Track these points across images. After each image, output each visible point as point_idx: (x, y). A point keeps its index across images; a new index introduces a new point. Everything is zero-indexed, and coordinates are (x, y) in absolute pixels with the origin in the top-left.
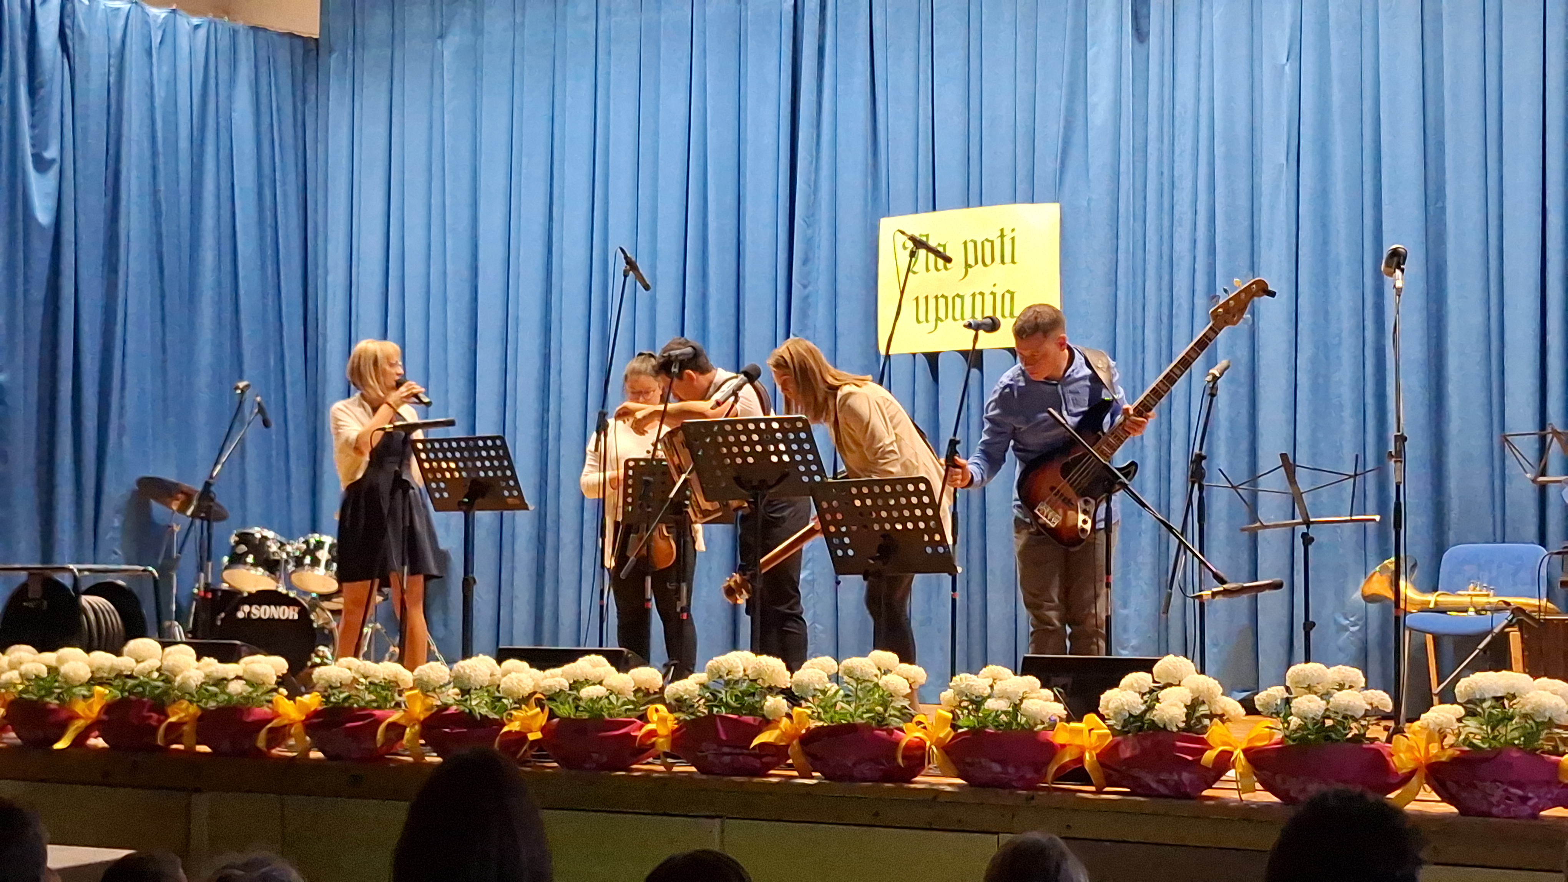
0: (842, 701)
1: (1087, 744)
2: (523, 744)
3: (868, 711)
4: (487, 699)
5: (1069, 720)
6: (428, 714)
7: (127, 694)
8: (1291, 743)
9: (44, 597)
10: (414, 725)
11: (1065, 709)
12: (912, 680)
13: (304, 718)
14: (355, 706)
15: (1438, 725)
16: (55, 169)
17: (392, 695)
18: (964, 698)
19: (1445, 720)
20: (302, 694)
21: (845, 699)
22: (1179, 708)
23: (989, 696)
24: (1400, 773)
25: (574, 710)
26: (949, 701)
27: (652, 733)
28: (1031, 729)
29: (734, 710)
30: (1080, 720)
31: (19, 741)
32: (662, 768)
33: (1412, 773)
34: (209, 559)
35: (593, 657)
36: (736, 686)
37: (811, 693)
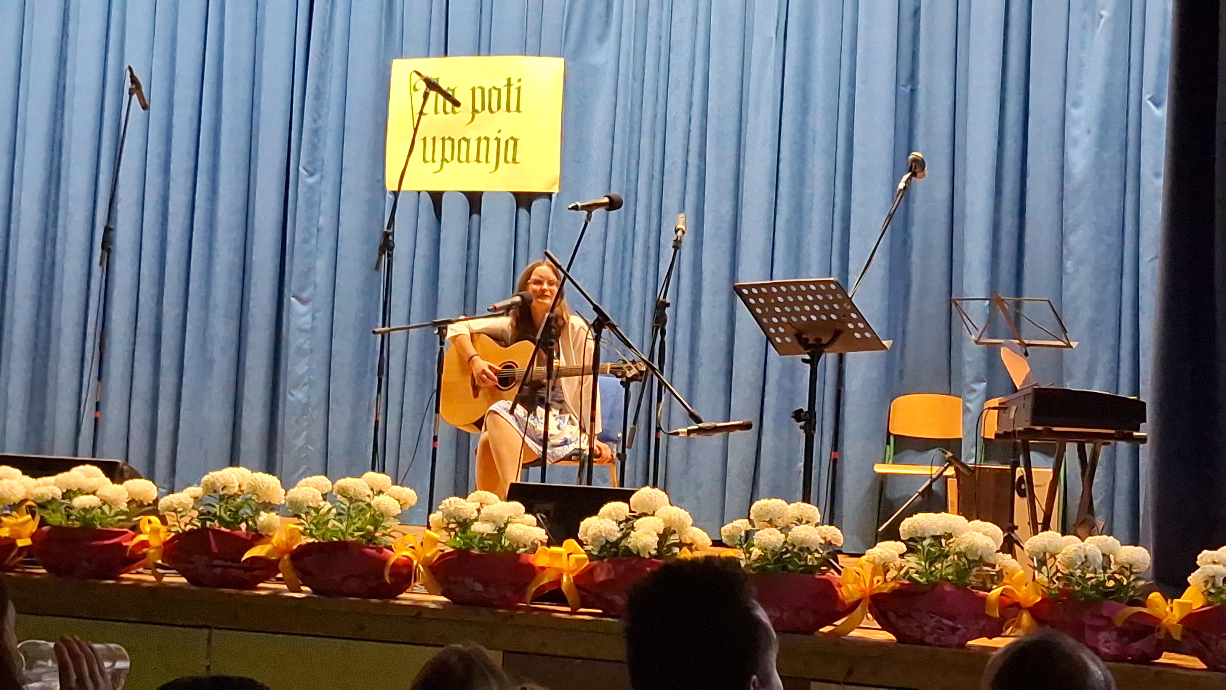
0: (335, 519)
1: (565, 567)
2: (12, 550)
3: (359, 529)
5: (549, 544)
8: (751, 571)
11: (547, 534)
12: (404, 502)
15: (882, 559)
18: (453, 520)
19: (889, 556)
21: (337, 518)
22: (652, 535)
23: (476, 520)
24: (847, 602)
25: (65, 517)
26: (437, 522)
27: (144, 544)
28: (514, 551)
29: (227, 524)
30: (560, 545)
32: (153, 578)
33: (858, 603)
35: (88, 467)
36: (231, 501)
37: (303, 511)
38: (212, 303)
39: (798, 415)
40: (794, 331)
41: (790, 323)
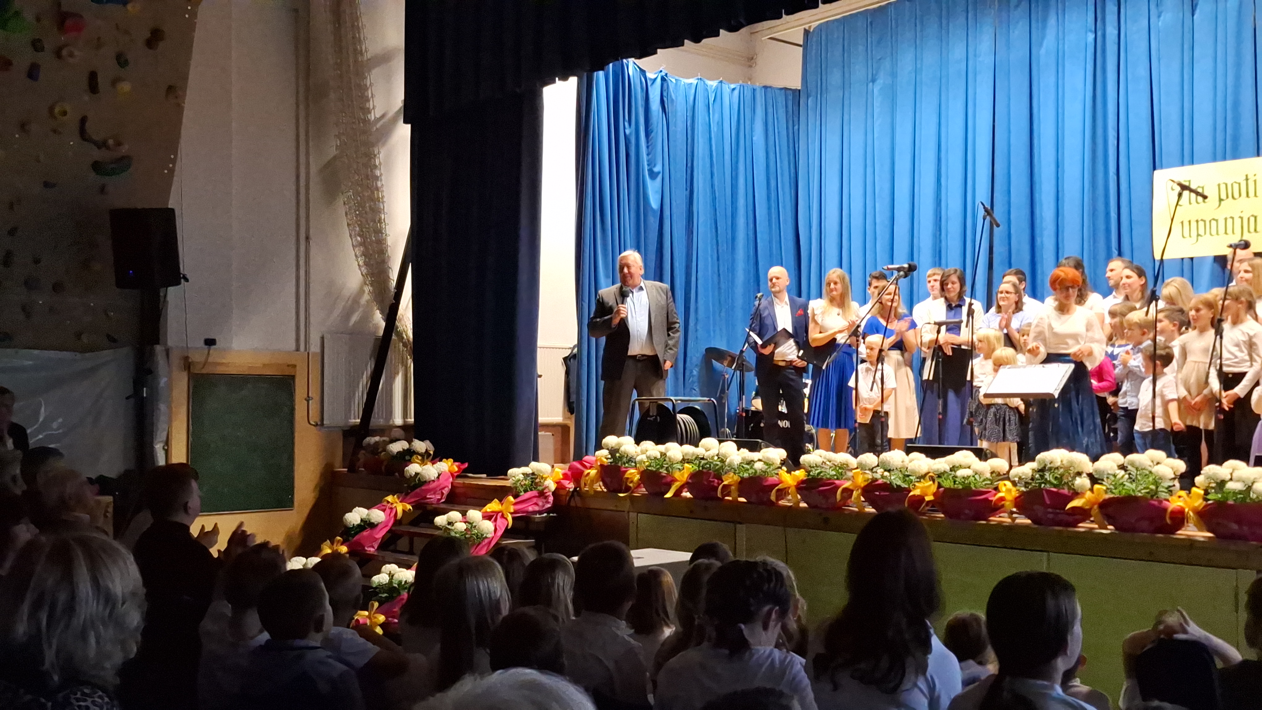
0: (1127, 481)
2: (922, 503)
3: (1145, 488)
4: (901, 476)
6: (866, 483)
7: (701, 468)
9: (658, 414)
10: (858, 489)
12: (1176, 469)
13: (795, 484)
14: (824, 478)
16: (660, 177)
17: (845, 472)
18: (1212, 481)
20: (794, 471)
21: (1129, 480)
23: (1230, 480)
25: (953, 483)
27: (1002, 499)
29: (1055, 486)
31: (647, 493)
32: (1010, 520)
34: (743, 395)
35: (964, 451)
36: (1056, 471)
37: (1105, 476)
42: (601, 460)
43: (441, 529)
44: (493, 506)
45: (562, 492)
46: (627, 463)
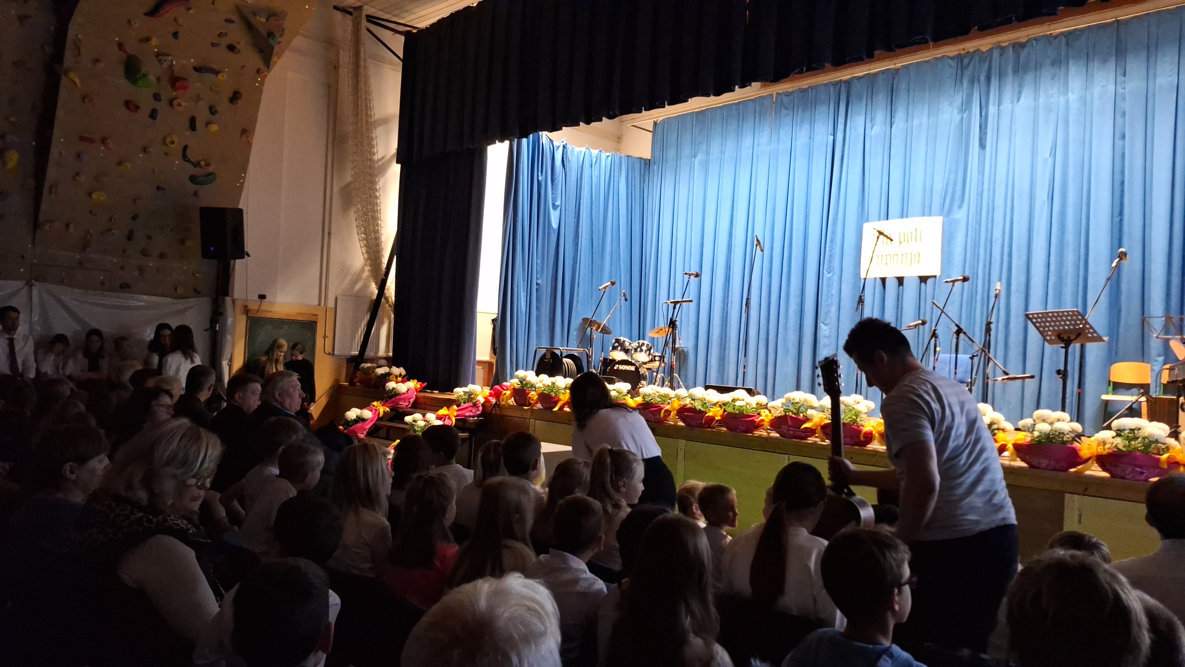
2: (715, 420)
3: (849, 418)
4: (701, 403)
6: (680, 407)
8: (1034, 442)
9: (552, 357)
10: (675, 411)
14: (654, 402)
15: (1103, 439)
16: (559, 208)
17: (667, 400)
19: (1106, 437)
20: (636, 397)
24: (1084, 458)
25: (733, 409)
27: (763, 420)
29: (795, 414)
31: (542, 407)
32: (766, 434)
33: (1089, 459)
34: (605, 347)
35: (741, 390)
36: (796, 405)
38: (788, 326)
39: (1059, 372)
40: (1056, 334)
41: (1054, 330)
42: (514, 386)
43: (408, 424)
44: (443, 411)
45: (488, 405)
46: (530, 387)
